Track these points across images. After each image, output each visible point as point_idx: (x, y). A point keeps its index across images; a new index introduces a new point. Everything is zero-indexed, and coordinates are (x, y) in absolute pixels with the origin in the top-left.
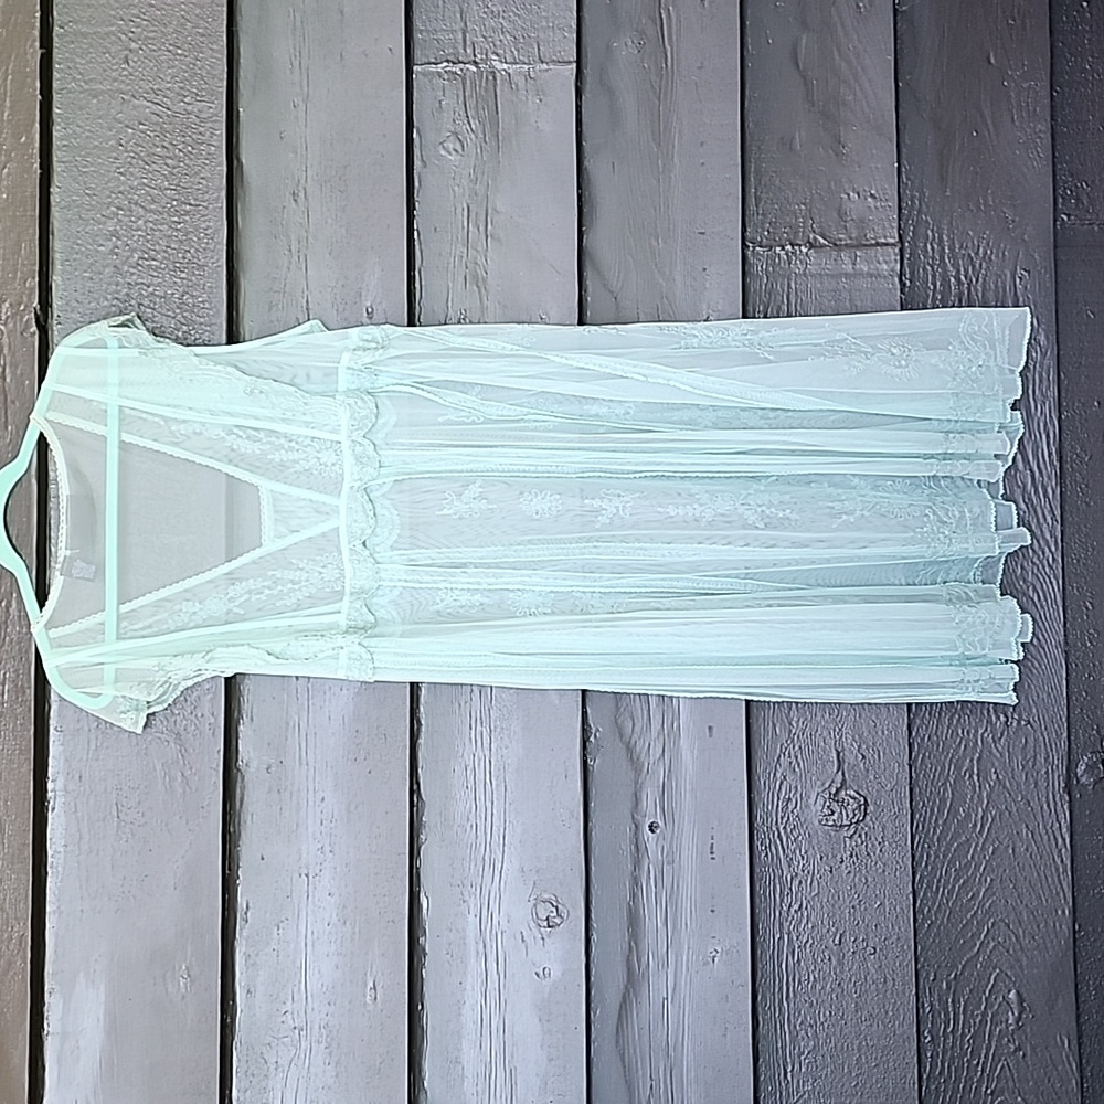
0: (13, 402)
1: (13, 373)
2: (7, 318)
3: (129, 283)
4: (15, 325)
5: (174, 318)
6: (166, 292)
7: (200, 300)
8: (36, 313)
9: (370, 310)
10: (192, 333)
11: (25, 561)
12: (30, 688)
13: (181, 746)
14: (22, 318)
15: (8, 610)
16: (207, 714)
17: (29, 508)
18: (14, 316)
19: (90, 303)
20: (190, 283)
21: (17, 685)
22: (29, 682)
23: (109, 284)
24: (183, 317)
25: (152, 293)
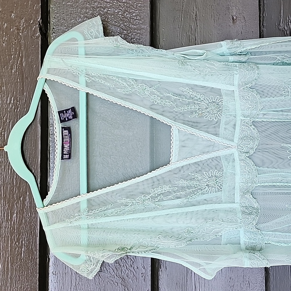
0: (27, 78)
1: (27, 61)
2: (23, 29)
3: (93, 7)
4: (28, 33)
5: (119, 26)
6: (114, 12)
7: (134, 14)
8: (39, 24)
9: (235, 18)
10: (130, 35)
11: (34, 174)
12: (36, 251)
13: (125, 286)
14: (32, 28)
15: (24, 202)
16: (140, 267)
17: (36, 141)
18: (27, 27)
19: (71, 20)
20: (128, 5)
21: (29, 248)
22: (36, 247)
23: (82, 8)
24: (124, 25)
25: (106, 13)
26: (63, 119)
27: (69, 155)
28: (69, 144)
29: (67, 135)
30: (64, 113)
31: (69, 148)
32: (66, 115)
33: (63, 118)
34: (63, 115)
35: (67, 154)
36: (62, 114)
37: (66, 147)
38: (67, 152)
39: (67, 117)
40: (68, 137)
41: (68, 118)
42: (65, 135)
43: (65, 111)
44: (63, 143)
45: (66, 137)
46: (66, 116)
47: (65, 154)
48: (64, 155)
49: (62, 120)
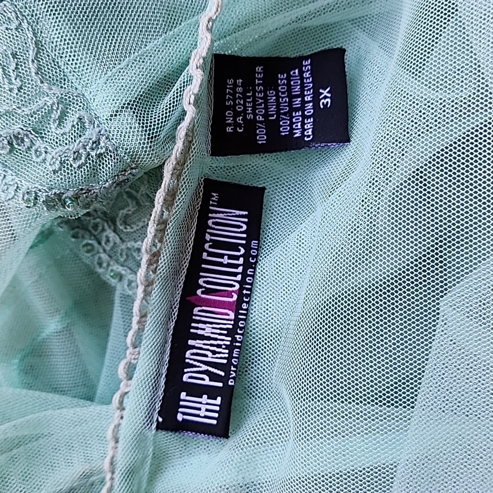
26: (236, 125)
27: (218, 401)
28: (232, 316)
29: (235, 247)
30: (249, 84)
31: (231, 348)
32: (265, 99)
33: (240, 120)
34: (245, 98)
35: (212, 393)
36: (235, 85)
37: (207, 331)
38: (213, 377)
39: (267, 122)
40: (241, 261)
41: (273, 127)
42: (216, 244)
43: (259, 69)
44: (192, 299)
45: (225, 260)
46: (261, 111)
47: (196, 390)
48: (183, 395)
49: (229, 129)
